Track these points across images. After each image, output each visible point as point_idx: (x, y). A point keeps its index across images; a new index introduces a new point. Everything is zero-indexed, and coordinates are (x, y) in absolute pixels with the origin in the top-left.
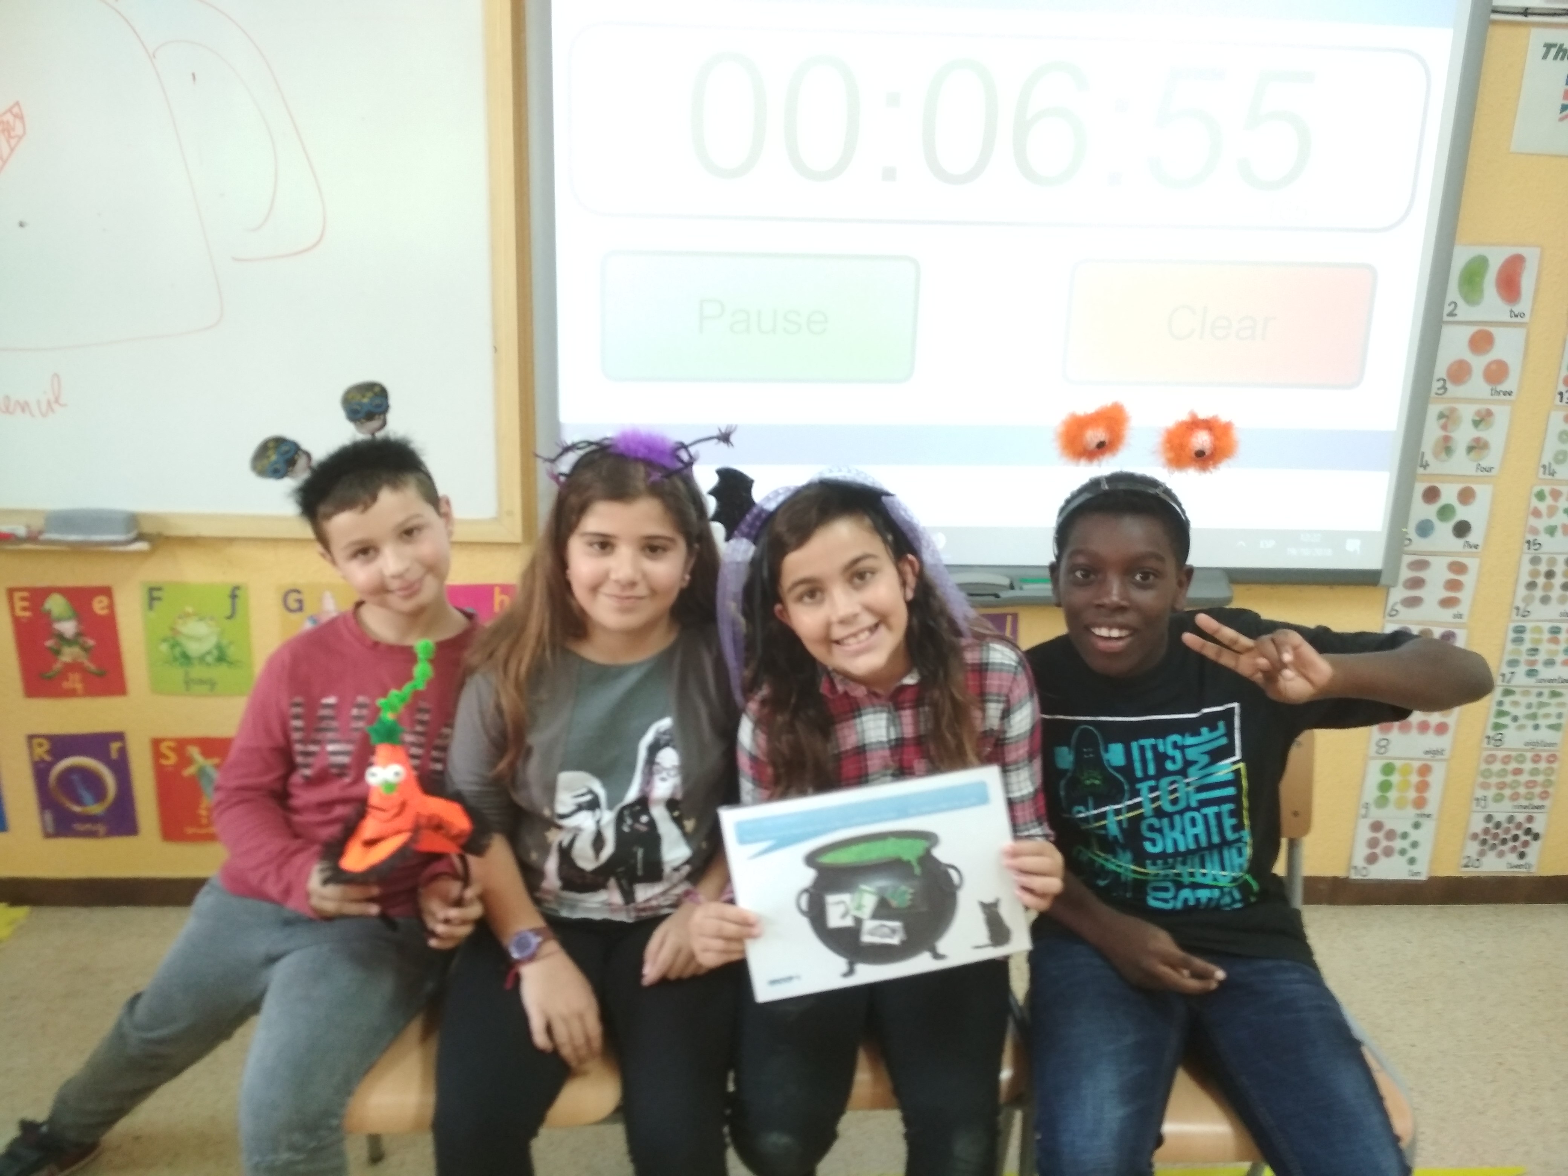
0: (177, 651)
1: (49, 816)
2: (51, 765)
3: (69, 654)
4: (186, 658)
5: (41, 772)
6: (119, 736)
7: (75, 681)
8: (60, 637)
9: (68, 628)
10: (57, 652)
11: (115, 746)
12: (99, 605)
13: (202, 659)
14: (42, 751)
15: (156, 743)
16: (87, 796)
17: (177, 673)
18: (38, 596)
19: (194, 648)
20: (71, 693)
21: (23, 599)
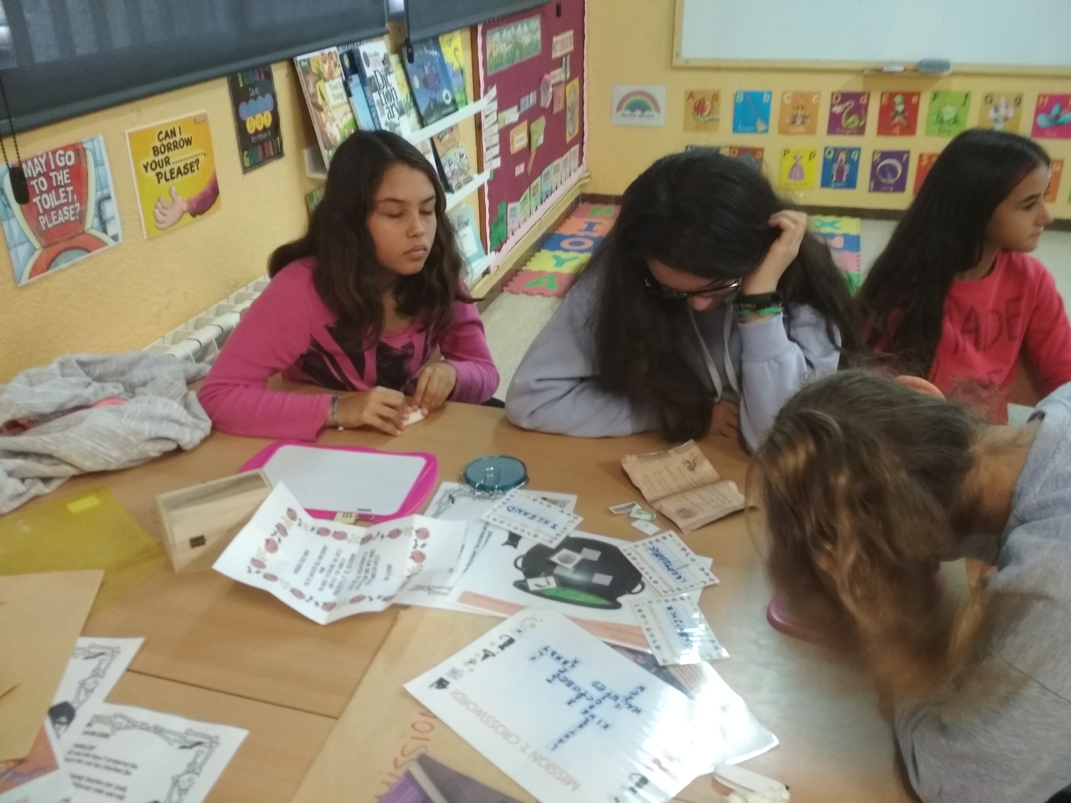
0: (939, 118)
1: (873, 183)
2: (879, 164)
3: (898, 119)
4: (942, 121)
5: (874, 165)
6: (908, 152)
7: (897, 129)
8: (897, 113)
9: (900, 108)
10: (894, 118)
11: (905, 157)
12: (914, 100)
13: (948, 122)
14: (877, 157)
15: (921, 156)
16: (889, 175)
17: (937, 127)
18: (892, 96)
19: (946, 117)
20: (894, 134)
21: (887, 96)
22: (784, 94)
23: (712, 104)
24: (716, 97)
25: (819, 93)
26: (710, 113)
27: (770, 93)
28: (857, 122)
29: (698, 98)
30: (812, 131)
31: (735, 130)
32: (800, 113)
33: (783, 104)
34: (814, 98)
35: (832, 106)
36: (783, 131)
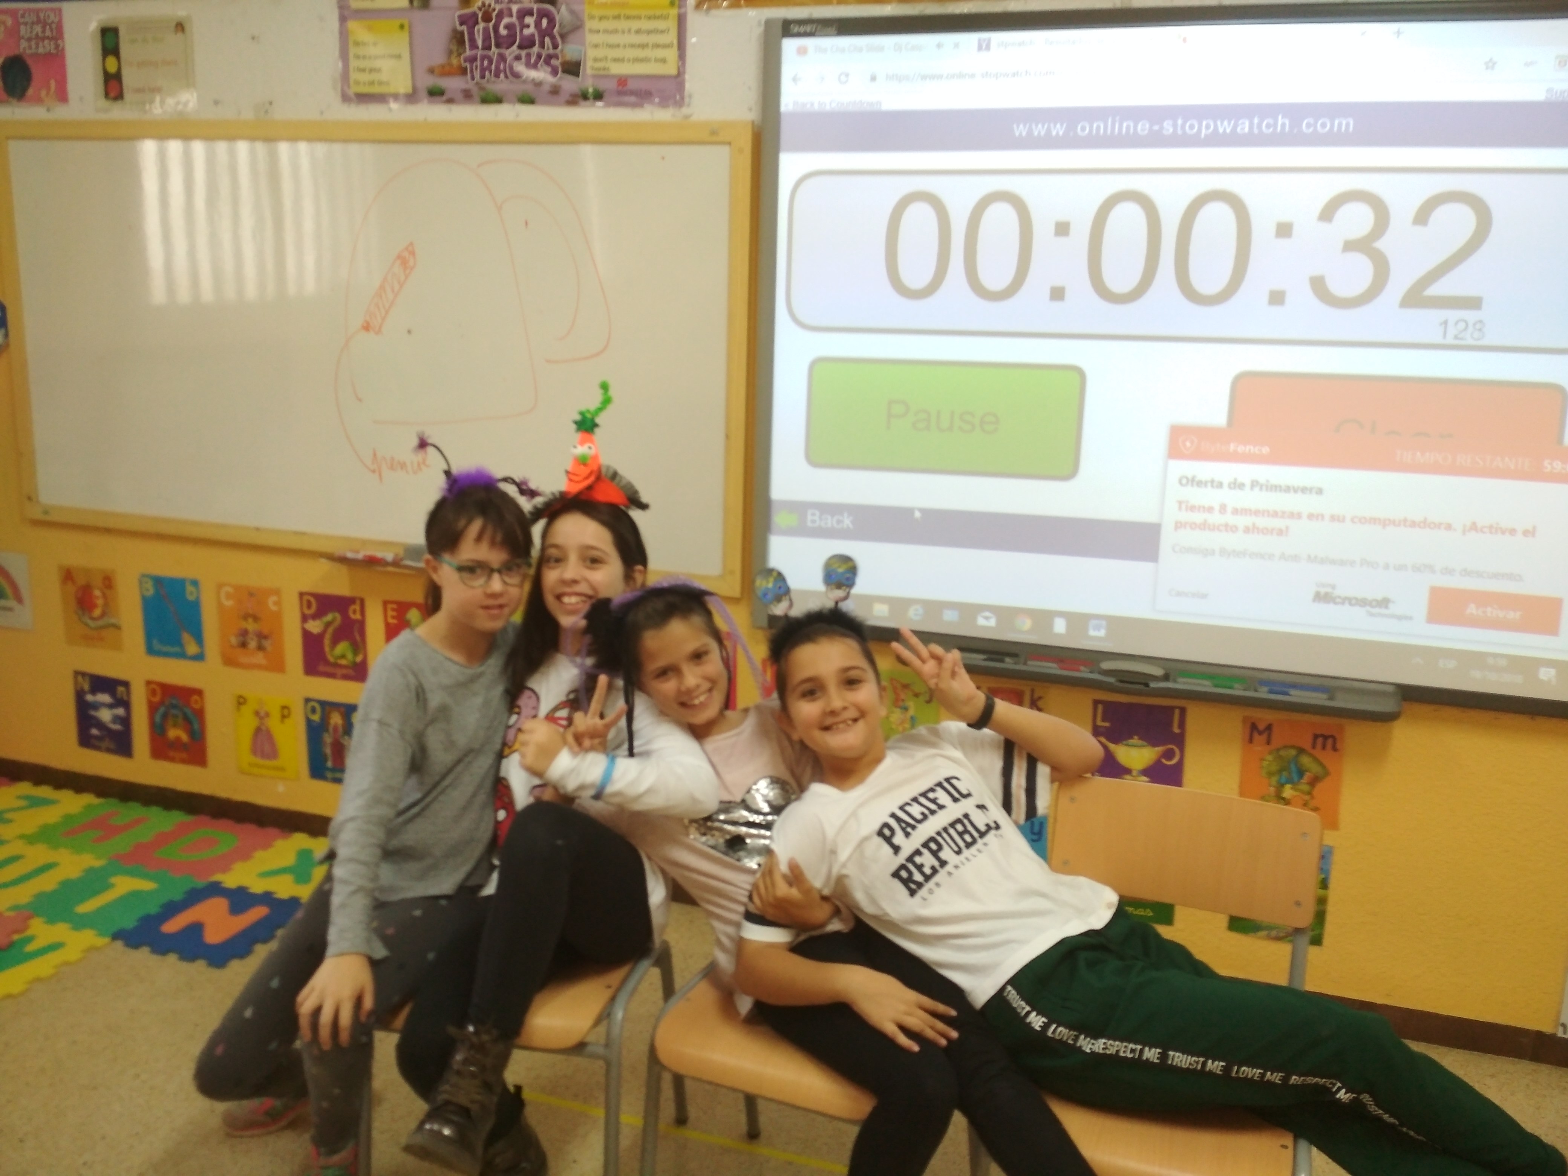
18: (402, 608)
21: (393, 610)
22: (220, 586)
23: (104, 596)
24: (108, 582)
25: (277, 592)
26: (103, 615)
27: (195, 583)
28: (350, 656)
29: (81, 581)
30: (277, 665)
31: (151, 651)
32: (251, 626)
33: (220, 605)
34: (272, 599)
35: (305, 618)
36: (229, 661)
